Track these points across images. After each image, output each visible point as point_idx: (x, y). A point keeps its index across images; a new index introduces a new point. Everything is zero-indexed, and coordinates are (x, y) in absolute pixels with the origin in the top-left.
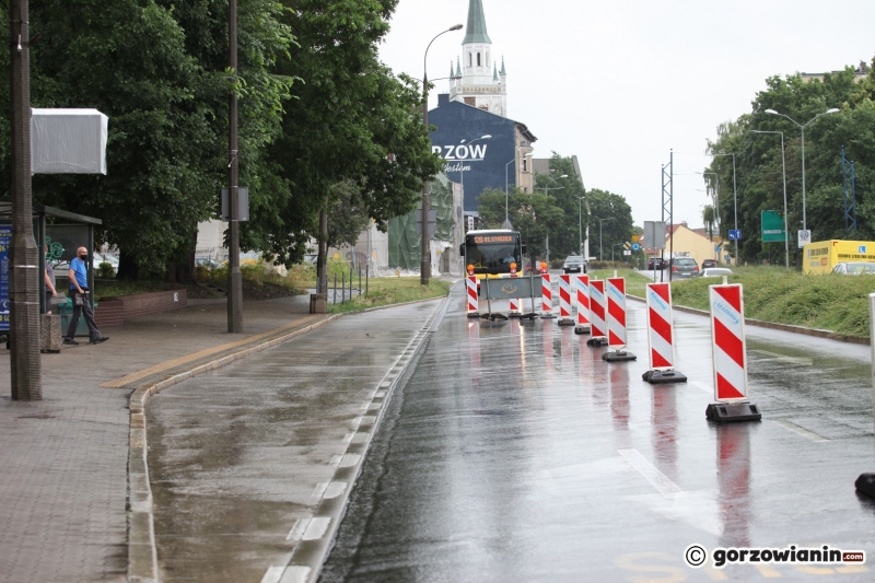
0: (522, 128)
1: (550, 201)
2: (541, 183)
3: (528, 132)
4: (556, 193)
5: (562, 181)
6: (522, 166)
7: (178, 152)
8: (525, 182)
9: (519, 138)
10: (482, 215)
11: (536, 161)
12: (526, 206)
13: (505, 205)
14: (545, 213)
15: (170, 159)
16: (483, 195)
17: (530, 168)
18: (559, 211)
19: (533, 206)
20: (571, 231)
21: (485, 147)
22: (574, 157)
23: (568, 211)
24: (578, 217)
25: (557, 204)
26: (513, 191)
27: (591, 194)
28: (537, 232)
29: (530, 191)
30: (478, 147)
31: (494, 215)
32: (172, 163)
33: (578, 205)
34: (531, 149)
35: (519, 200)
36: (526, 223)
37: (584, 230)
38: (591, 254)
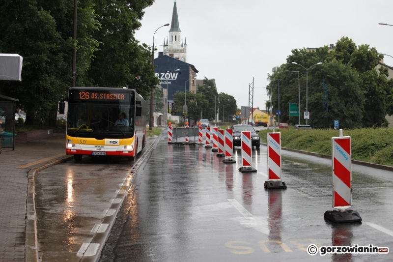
0: (193, 67)
1: (203, 97)
2: (200, 89)
3: (195, 69)
4: (205, 94)
5: (208, 89)
6: (192, 83)
7: (51, 72)
8: (193, 89)
9: (191, 71)
10: (175, 102)
11: (198, 81)
12: (193, 99)
13: (184, 98)
14: (201, 102)
16: (176, 94)
17: (195, 83)
18: (206, 101)
19: (196, 99)
20: (212, 110)
21: (177, 74)
22: (214, 79)
23: (211, 101)
24: (214, 104)
25: (206, 98)
26: (188, 93)
27: (220, 94)
28: (197, 110)
29: (195, 93)
30: (174, 74)
31: (180, 102)
32: (49, 76)
33: (214, 99)
34: (196, 76)
35: (191, 97)
36: (193, 105)
37: (217, 109)
38: (219, 120)
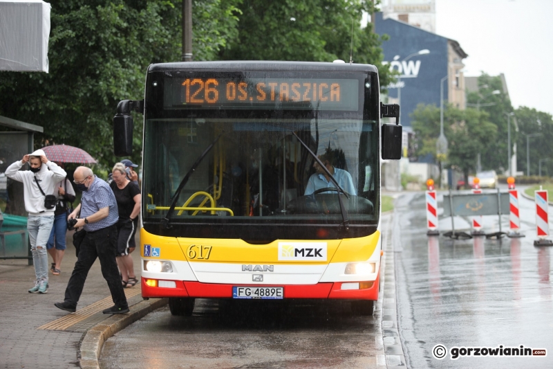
0: (455, 45)
1: (482, 117)
2: (472, 100)
3: (461, 50)
4: (488, 109)
5: (492, 98)
6: (454, 83)
7: (130, 53)
8: (457, 98)
9: (452, 55)
10: (416, 130)
11: (468, 79)
12: (459, 121)
13: (439, 120)
14: (478, 129)
15: (121, 62)
16: (416, 111)
17: (463, 85)
18: (491, 126)
19: (467, 122)
20: (499, 147)
21: (418, 63)
22: (502, 75)
23: (500, 128)
24: (506, 134)
25: (491, 119)
26: (446, 107)
27: (519, 111)
28: (471, 148)
29: (463, 107)
30: (411, 63)
31: (428, 131)
32: (124, 66)
33: (506, 122)
34: (463, 66)
35: (452, 116)
36: (460, 138)
37: (512, 146)
38: (519, 169)
